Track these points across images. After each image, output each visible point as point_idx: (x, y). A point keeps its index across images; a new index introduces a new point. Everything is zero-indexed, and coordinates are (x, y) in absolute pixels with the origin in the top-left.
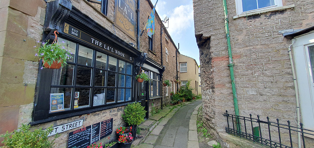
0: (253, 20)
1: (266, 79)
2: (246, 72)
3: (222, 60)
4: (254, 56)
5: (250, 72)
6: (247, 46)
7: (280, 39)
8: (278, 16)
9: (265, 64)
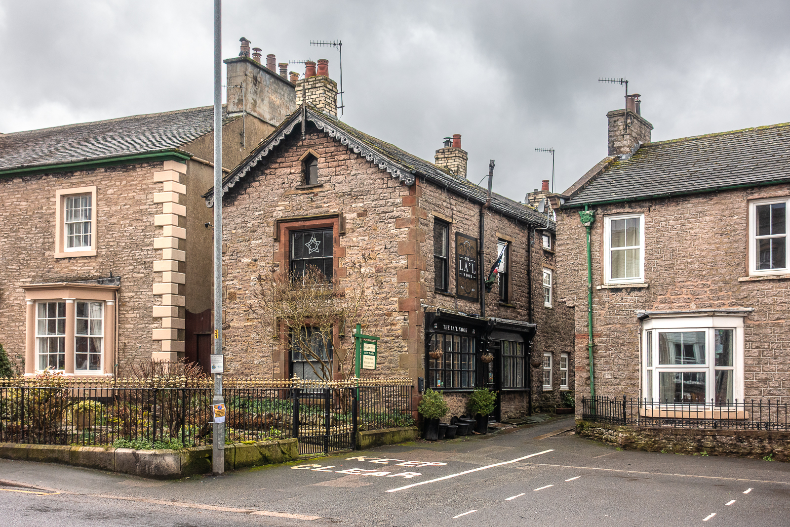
0: (615, 294)
1: (621, 362)
2: (604, 354)
3: (584, 338)
4: (613, 336)
5: (608, 353)
6: (607, 324)
7: (635, 320)
8: (636, 293)
9: (621, 345)
